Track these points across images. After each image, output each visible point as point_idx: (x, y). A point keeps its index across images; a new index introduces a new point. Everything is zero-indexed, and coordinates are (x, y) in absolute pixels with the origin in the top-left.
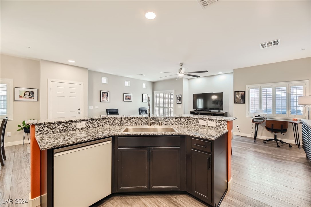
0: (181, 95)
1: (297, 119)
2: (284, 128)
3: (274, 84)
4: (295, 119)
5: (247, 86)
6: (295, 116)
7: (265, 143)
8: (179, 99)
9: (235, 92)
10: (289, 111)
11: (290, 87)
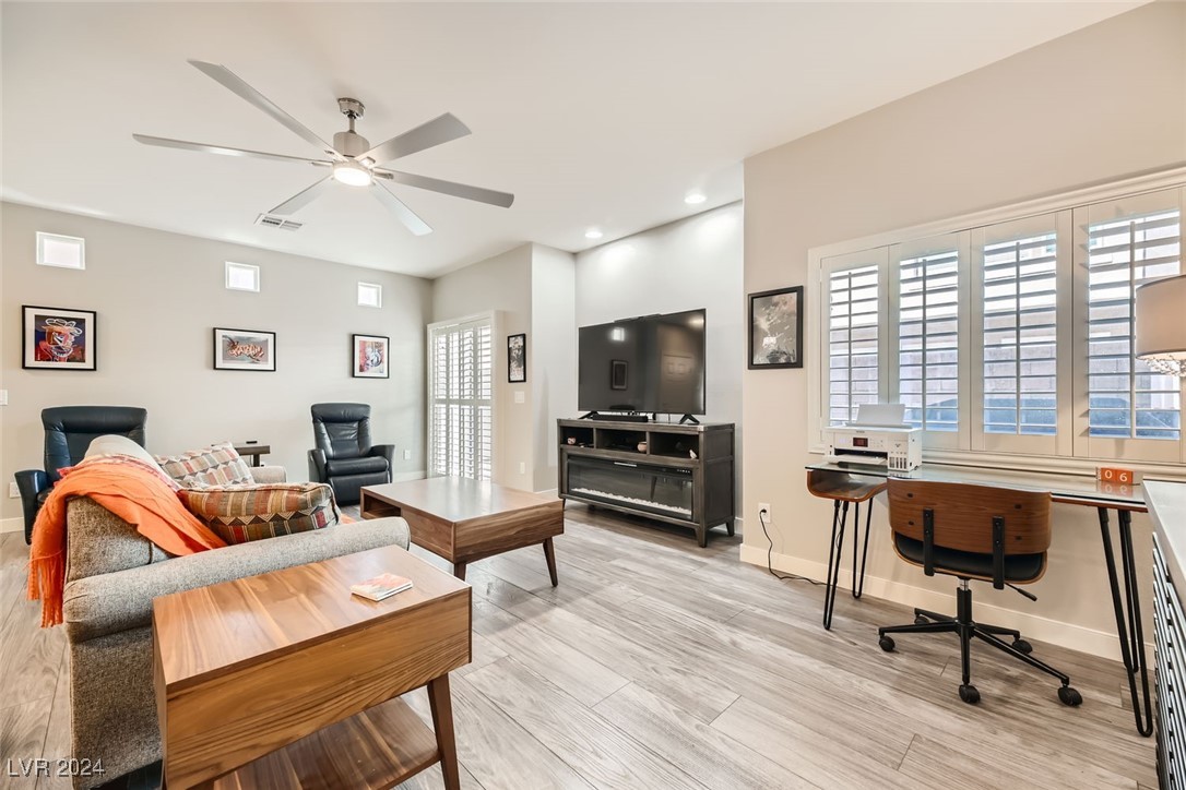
0: (524, 336)
1: (1130, 474)
2: (1013, 548)
3: (971, 224)
4: (1116, 472)
5: (814, 255)
6: (1120, 444)
7: (888, 646)
8: (517, 354)
9: (753, 298)
10: (1079, 410)
11: (1085, 228)
